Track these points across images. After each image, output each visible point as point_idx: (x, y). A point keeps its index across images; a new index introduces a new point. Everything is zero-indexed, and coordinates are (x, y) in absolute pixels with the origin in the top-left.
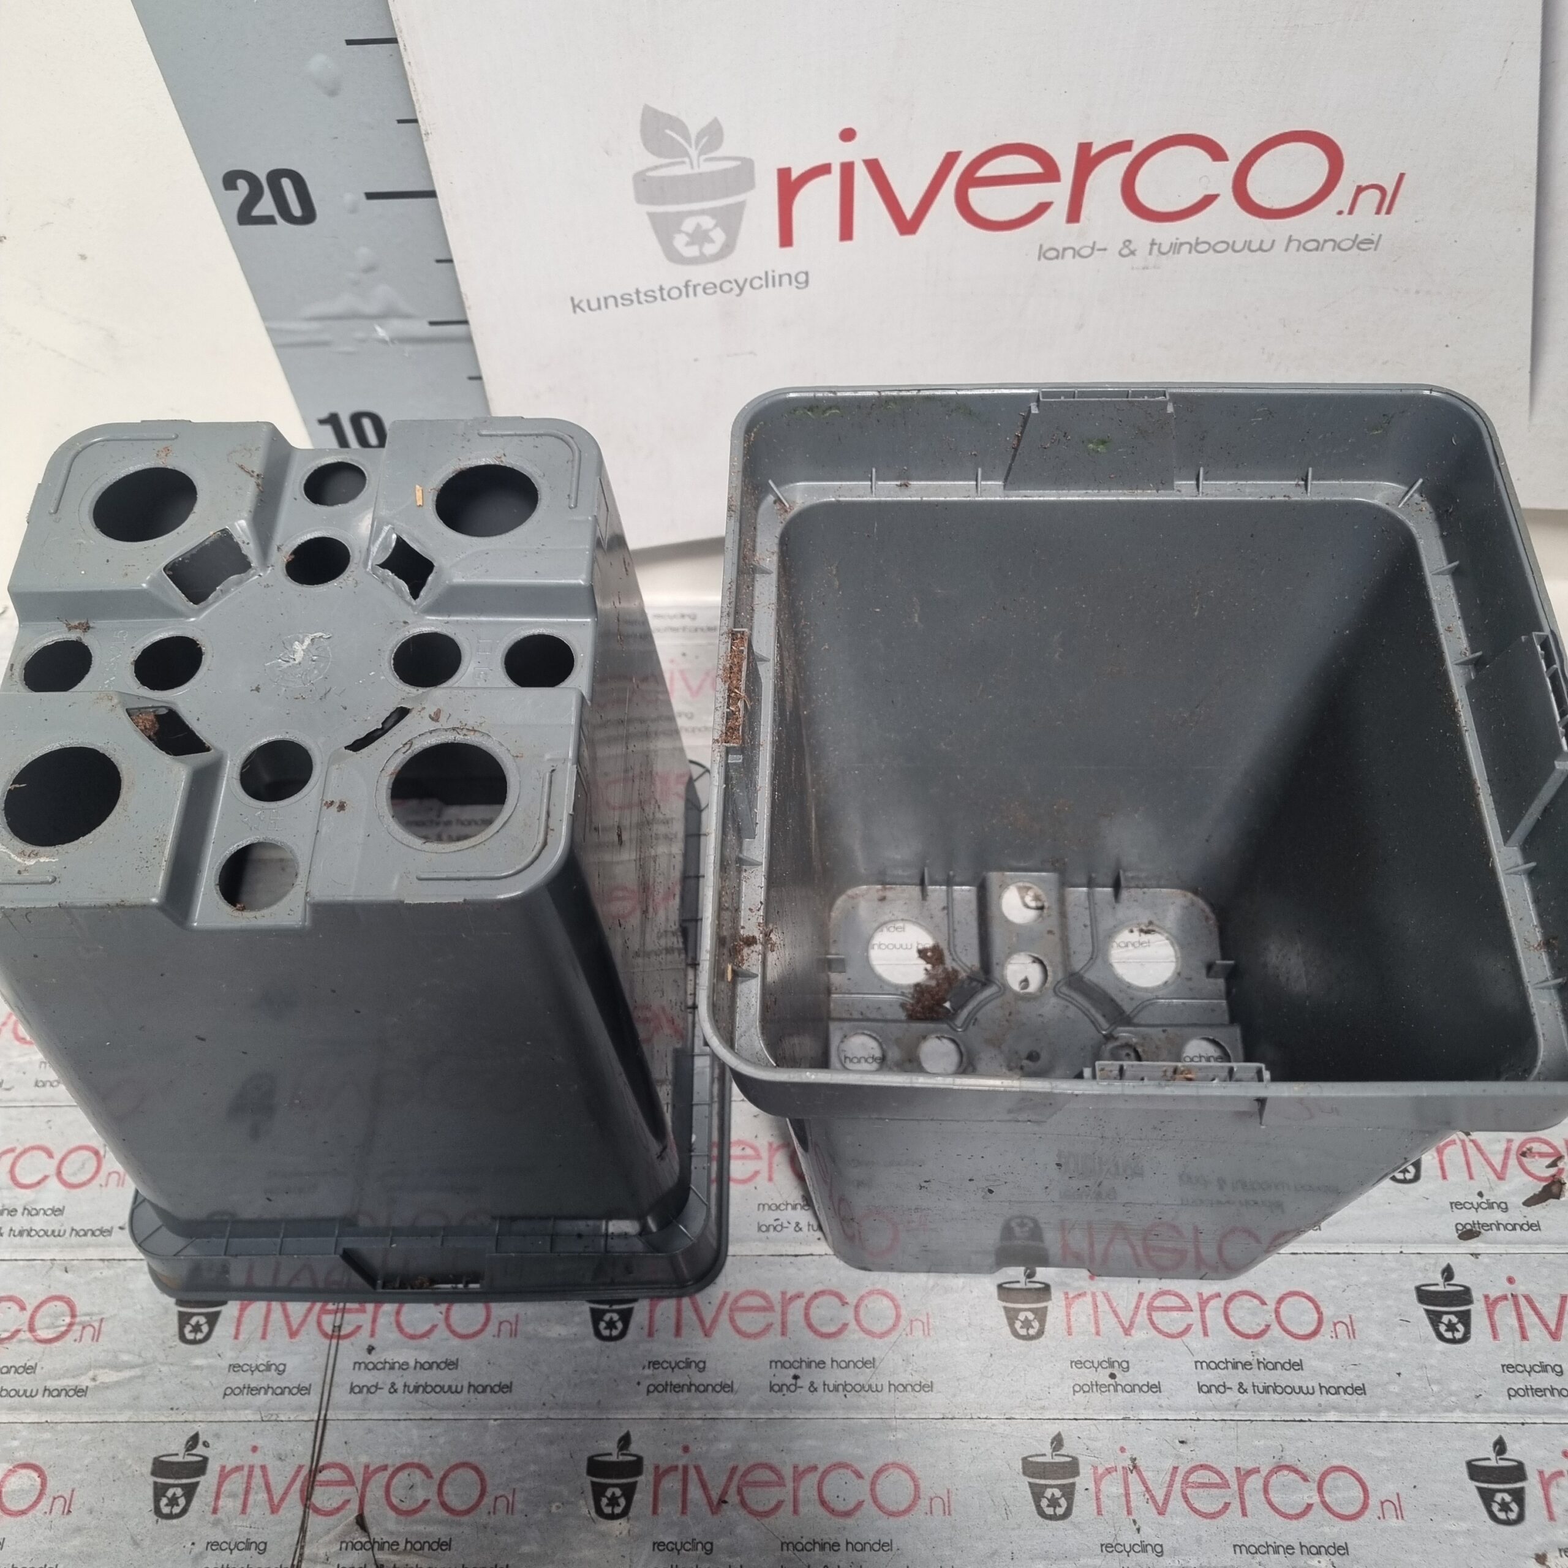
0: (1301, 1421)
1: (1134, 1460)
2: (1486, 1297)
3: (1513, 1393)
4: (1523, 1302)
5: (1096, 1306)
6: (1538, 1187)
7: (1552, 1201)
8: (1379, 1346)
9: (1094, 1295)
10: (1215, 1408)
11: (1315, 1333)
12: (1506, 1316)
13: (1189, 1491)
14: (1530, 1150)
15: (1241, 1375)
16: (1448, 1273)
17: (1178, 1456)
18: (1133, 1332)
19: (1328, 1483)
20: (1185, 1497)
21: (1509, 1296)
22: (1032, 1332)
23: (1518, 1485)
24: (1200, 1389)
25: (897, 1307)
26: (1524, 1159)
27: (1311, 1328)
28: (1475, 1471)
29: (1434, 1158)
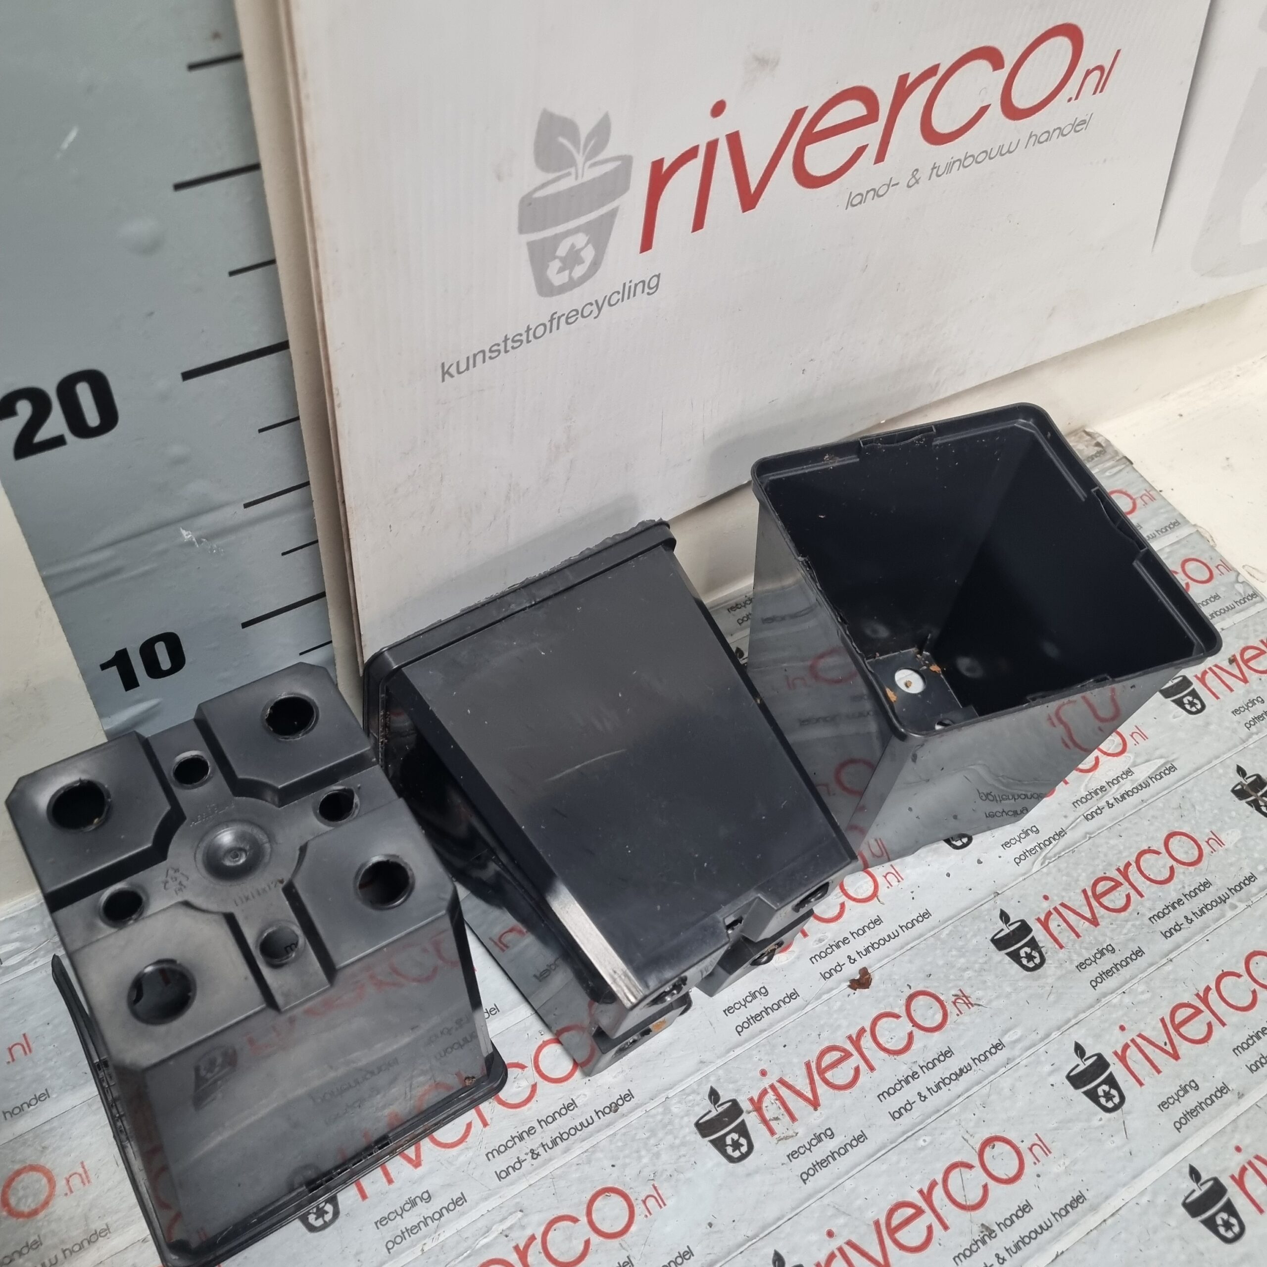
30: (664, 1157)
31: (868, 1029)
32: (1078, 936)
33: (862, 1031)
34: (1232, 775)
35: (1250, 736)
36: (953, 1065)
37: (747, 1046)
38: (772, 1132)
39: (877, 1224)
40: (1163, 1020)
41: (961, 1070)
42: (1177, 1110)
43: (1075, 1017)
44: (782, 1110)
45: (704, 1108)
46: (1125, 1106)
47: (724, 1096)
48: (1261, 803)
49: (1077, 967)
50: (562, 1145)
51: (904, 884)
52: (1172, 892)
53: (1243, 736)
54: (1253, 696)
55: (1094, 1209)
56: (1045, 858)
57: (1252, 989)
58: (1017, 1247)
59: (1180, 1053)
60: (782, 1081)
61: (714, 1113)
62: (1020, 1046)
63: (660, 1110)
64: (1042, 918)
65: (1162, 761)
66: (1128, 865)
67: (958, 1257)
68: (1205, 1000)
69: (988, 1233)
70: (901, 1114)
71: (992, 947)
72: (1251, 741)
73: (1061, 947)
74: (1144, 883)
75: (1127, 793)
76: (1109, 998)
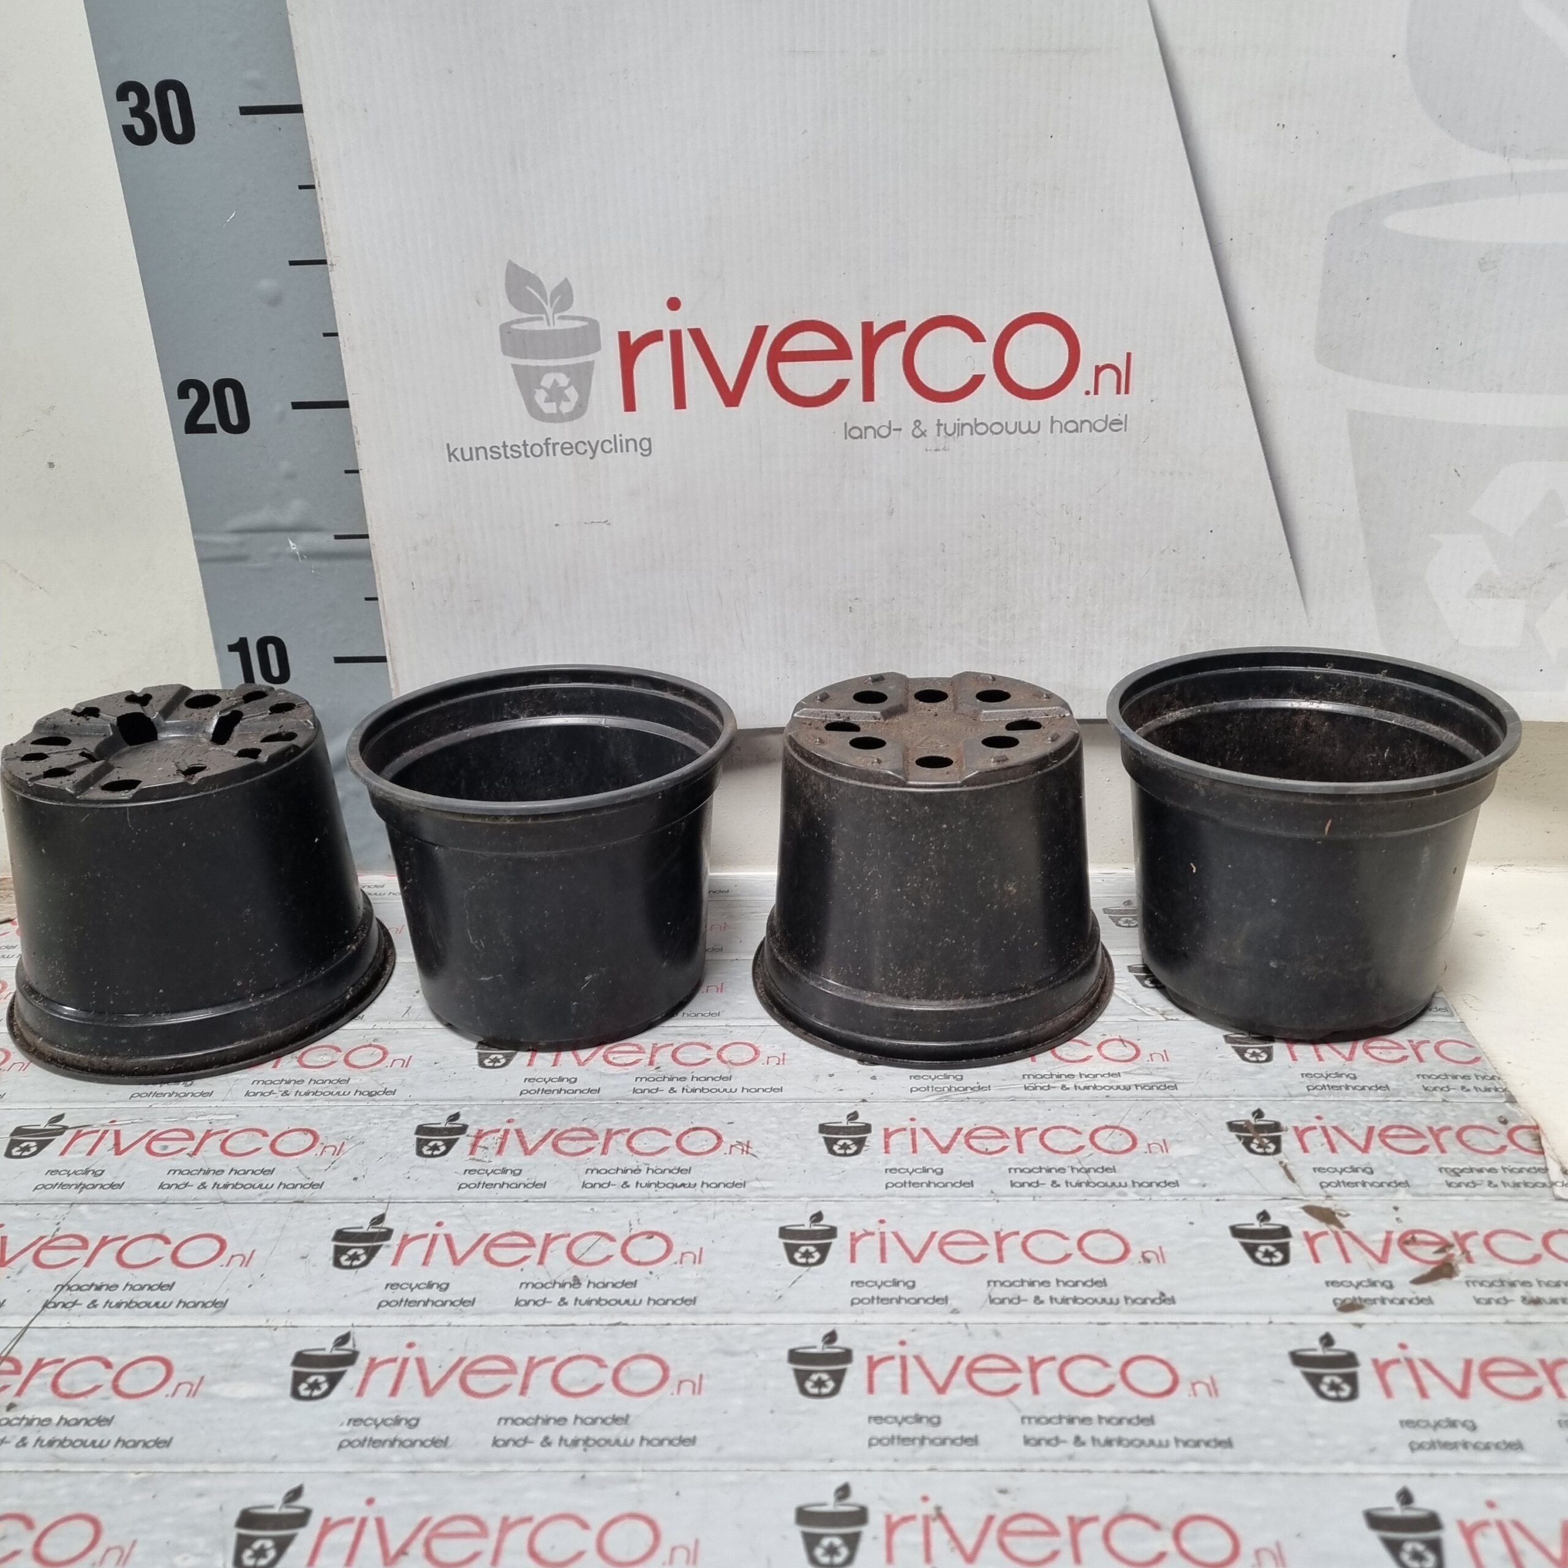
0: (1152, 1472)
1: (938, 1509)
2: (1375, 1362)
3: (1415, 1447)
4: (1419, 1366)
5: (904, 1367)
6: (1428, 1269)
7: (1444, 1281)
8: (1247, 1404)
9: (903, 1359)
10: (1044, 1459)
11: (1169, 1392)
12: (1399, 1377)
13: (1009, 1540)
14: (1413, 1238)
15: (1078, 1429)
16: (1327, 1340)
17: (995, 1505)
18: (949, 1391)
19: (1187, 1531)
20: (1002, 1546)
21: (1402, 1360)
22: (825, 1391)
23: (1431, 1535)
24: (1027, 1441)
25: (665, 1369)
26: (1410, 1248)
27: (1166, 1386)
28: (1375, 1521)
29: (1303, 1245)
30: (373, 1132)
31: (631, 1132)
32: (915, 1151)
33: (628, 1130)
34: (1243, 1112)
35: (1304, 1095)
36: (680, 1179)
37: (517, 1102)
38: (472, 1152)
39: (485, 1236)
40: (933, 1234)
41: (683, 1185)
42: (866, 1293)
43: (843, 1197)
44: (498, 1145)
45: (439, 1119)
46: (813, 1268)
47: (462, 1120)
48: (1255, 1141)
49: (886, 1170)
50: (310, 1096)
51: (781, 1067)
52: (1060, 1161)
53: (1294, 1093)
54: (1347, 1071)
55: (696, 1313)
56: (946, 1097)
57: (1068, 1252)
58: (589, 1302)
59: (925, 1258)
60: (518, 1132)
61: (442, 1126)
62: (760, 1193)
63: (404, 1108)
64: (890, 1130)
65: (1168, 1080)
66: (1035, 1129)
67: (527, 1284)
68: (1000, 1239)
69: (576, 1282)
70: (593, 1186)
71: (817, 1128)
72: (1302, 1098)
73: (887, 1152)
74: (1036, 1146)
75: (1095, 1087)
76: (895, 1198)
